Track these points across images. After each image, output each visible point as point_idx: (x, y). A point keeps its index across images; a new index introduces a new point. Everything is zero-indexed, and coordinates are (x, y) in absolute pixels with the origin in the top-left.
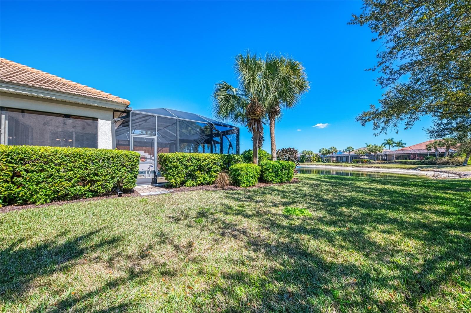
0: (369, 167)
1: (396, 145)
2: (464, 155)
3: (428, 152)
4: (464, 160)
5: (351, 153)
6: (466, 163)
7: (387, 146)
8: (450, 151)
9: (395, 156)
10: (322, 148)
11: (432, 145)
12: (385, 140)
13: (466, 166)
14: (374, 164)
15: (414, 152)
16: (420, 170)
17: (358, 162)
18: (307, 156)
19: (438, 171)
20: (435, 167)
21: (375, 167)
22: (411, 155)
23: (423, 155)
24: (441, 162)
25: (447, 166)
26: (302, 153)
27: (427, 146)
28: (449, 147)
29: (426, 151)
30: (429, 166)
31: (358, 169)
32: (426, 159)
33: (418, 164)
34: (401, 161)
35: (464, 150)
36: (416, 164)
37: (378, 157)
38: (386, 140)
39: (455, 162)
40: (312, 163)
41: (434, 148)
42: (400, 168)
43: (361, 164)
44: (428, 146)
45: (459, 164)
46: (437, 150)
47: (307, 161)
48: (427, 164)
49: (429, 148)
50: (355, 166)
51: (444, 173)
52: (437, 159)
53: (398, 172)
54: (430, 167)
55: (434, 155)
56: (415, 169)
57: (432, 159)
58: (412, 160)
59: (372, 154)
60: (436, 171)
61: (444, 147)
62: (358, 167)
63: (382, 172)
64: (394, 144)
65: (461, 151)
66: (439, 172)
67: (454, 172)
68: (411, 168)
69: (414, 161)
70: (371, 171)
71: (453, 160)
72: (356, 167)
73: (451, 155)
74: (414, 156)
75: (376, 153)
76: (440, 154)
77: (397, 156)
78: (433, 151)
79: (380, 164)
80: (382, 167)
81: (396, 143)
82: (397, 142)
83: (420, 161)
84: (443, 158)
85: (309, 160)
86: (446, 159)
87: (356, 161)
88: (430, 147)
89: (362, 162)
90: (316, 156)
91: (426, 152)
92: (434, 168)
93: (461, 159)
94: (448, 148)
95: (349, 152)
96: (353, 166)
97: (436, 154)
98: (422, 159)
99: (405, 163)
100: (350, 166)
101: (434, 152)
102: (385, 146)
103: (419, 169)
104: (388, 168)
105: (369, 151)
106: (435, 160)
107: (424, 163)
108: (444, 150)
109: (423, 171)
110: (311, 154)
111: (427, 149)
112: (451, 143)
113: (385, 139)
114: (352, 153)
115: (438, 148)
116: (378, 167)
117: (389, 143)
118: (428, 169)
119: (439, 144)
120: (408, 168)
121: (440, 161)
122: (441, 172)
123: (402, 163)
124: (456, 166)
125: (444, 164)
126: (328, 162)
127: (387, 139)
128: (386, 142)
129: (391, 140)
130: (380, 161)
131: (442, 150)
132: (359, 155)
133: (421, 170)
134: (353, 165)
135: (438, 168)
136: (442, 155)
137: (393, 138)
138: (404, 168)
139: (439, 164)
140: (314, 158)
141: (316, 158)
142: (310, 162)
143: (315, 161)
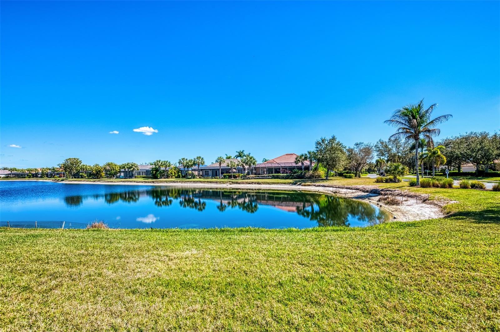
0: (249, 183)
3: (296, 165)
5: (222, 165)
10: (182, 158)
14: (251, 179)
16: (300, 184)
18: (163, 168)
19: (319, 186)
20: (309, 181)
21: (255, 183)
23: (291, 169)
24: (309, 175)
26: (155, 165)
32: (295, 173)
33: (294, 178)
36: (291, 179)
39: (317, 175)
40: (170, 179)
41: (301, 161)
43: (233, 179)
47: (163, 175)
49: (297, 162)
50: (233, 182)
54: (305, 181)
55: (300, 168)
57: (301, 173)
62: (237, 183)
63: (263, 188)
68: (290, 183)
70: (251, 188)
72: (235, 183)
75: (250, 165)
79: (254, 178)
80: (264, 183)
85: (165, 175)
86: (311, 172)
87: (228, 175)
88: (298, 160)
89: (235, 177)
90: (176, 168)
91: (294, 165)
95: (220, 164)
97: (303, 167)
98: (291, 173)
99: (277, 177)
101: (301, 165)
103: (298, 183)
104: (269, 183)
106: (305, 174)
108: (308, 164)
110: (169, 166)
114: (224, 165)
115: (304, 161)
118: (307, 184)
119: (305, 157)
120: (288, 183)
122: (323, 186)
123: (274, 177)
130: (255, 175)
132: (232, 167)
134: (230, 182)
136: (307, 168)
138: (285, 183)
139: (307, 177)
140: (173, 172)
141: (174, 172)
142: (167, 178)
143: (174, 176)
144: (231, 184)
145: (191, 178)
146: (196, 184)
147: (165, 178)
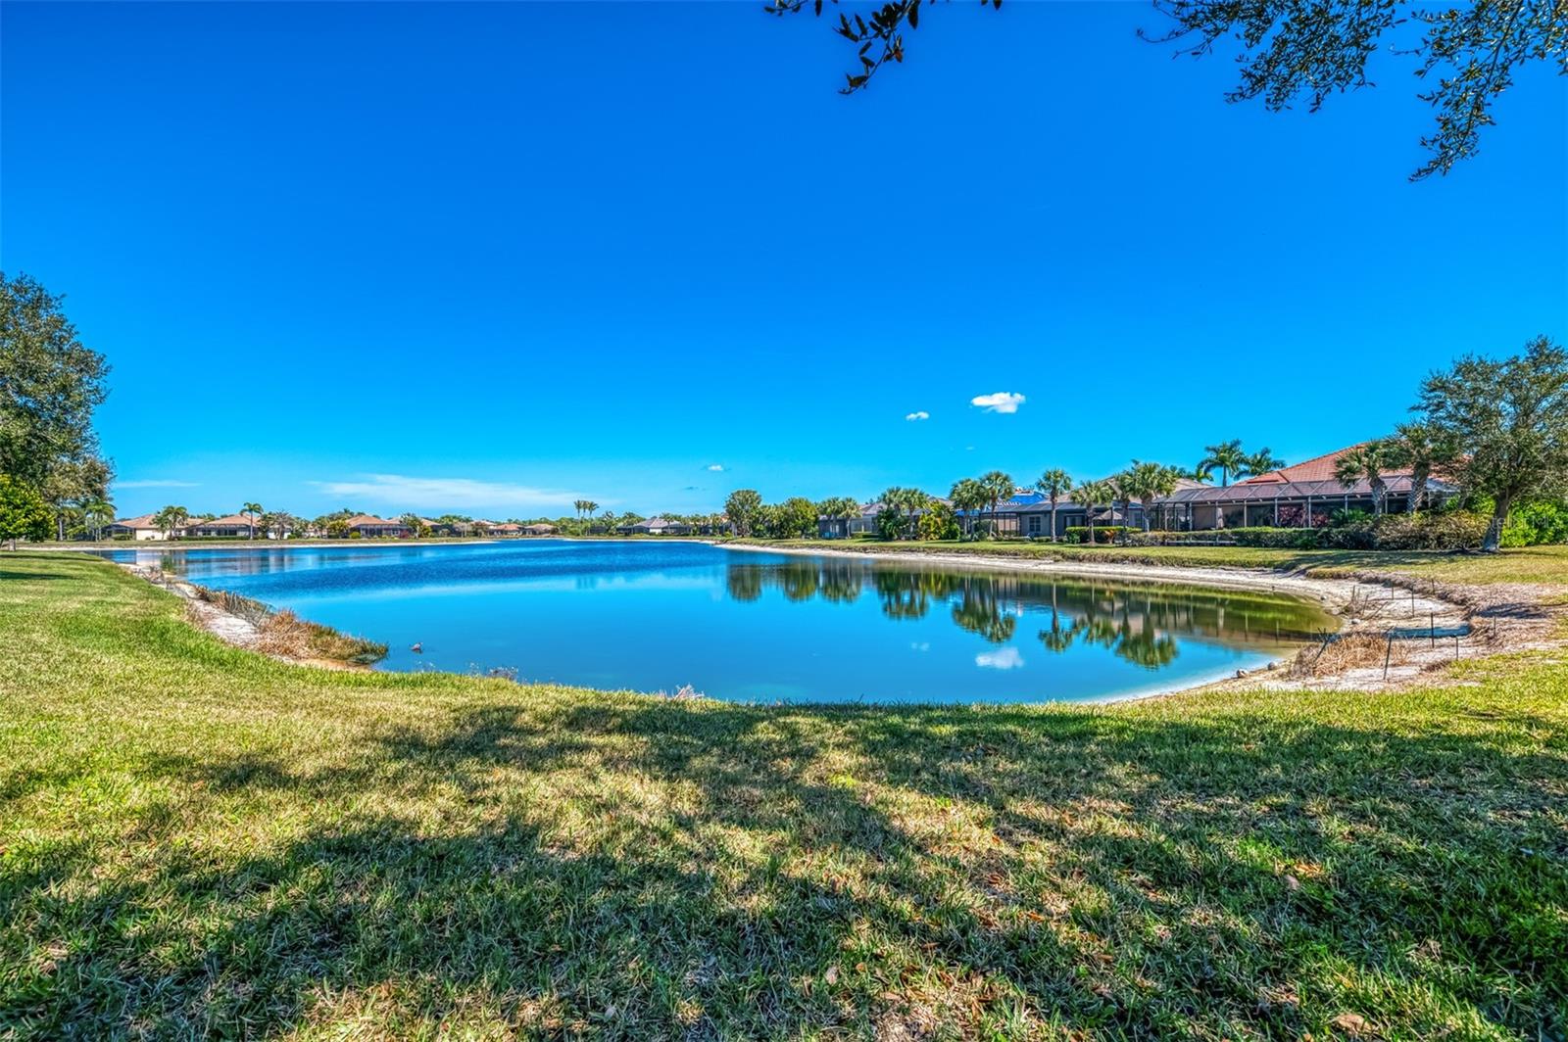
0: (1113, 561)
1: (1246, 468)
2: (1488, 505)
3: (1347, 491)
4: (1484, 528)
5: (1060, 499)
6: (1495, 542)
7: (1216, 473)
8: (1429, 485)
9: (1220, 511)
10: (963, 479)
11: (1360, 461)
12: (1208, 449)
13: (1494, 553)
14: (1141, 544)
15: (1296, 494)
16: (1303, 572)
17: (1084, 538)
18: (905, 511)
19: (1375, 581)
20: (1366, 560)
21: (1134, 561)
22: (1280, 505)
23: (1325, 506)
24: (1394, 533)
25: (1418, 556)
26: (885, 500)
27: (1339, 464)
28: (1427, 466)
29: (1337, 489)
30: (1344, 556)
31: (1072, 568)
32: (1339, 523)
33: (1305, 546)
34: (1241, 534)
35: (1487, 480)
36: (1296, 547)
37: (1156, 517)
38: (1214, 450)
39: (1450, 535)
40: (922, 543)
41: (1365, 471)
42: (1230, 563)
43: (1093, 544)
44: (1345, 465)
45: (1469, 547)
46: (1377, 483)
47: (904, 533)
48: (1339, 546)
49: (1345, 475)
50: (1066, 556)
51: (1399, 593)
52: (1377, 524)
53: (1219, 581)
54: (1348, 560)
55: (1366, 504)
56: (1284, 568)
57: (1361, 524)
58: (1283, 526)
59: (1136, 501)
60: (1370, 581)
61: (1404, 466)
62: (1076, 558)
64: (1242, 467)
65: (1476, 485)
66: (1378, 587)
67: (1440, 587)
68: (1270, 564)
69: (1289, 530)
71: (1441, 529)
72: (1069, 558)
73: (1434, 507)
74: (1293, 510)
75: (1146, 497)
76: (1390, 502)
77: (1229, 512)
78: (1363, 486)
79: (1163, 544)
80: (1165, 562)
81: (1247, 463)
82: (1250, 457)
83: (1316, 533)
84: (1401, 519)
85: (911, 530)
86: (1413, 521)
87: (1079, 533)
88: (1350, 470)
89: (1101, 539)
90: (940, 511)
91: (1334, 492)
92: (1362, 565)
93: (1475, 523)
94: (1422, 469)
96: (1059, 557)
97: (1377, 500)
98: (1323, 524)
99: (1257, 542)
100: (1044, 555)
101: (1369, 490)
102: (1210, 474)
103: (1303, 566)
104: (1182, 563)
105: (1122, 487)
106: (1372, 529)
107: (1324, 542)
108: (1405, 485)
109: (1318, 577)
110: (921, 504)
111: (1339, 476)
112: (1433, 450)
113: (1211, 446)
114: (1064, 499)
115: (1382, 473)
116: (1146, 562)
117: (1221, 462)
118: (1335, 570)
119: (1385, 455)
120: (1259, 565)
121: (1388, 532)
122: (1388, 583)
123: (1244, 541)
124: (1454, 553)
125: (1405, 546)
126: (981, 538)
127: (1218, 445)
128: (1212, 456)
129: (1231, 449)
130: (1163, 533)
131: (1399, 481)
132: (1089, 505)
133: (1309, 576)
134: (1056, 553)
135: (1379, 565)
136: (1399, 504)
137: (1237, 443)
138: (1245, 565)
139: (1384, 545)
140: (932, 523)
141: (936, 522)
142: (914, 538)
143: (935, 533)
144: (1056, 561)
145: (969, 541)
146: (961, 559)
147: (908, 539)
